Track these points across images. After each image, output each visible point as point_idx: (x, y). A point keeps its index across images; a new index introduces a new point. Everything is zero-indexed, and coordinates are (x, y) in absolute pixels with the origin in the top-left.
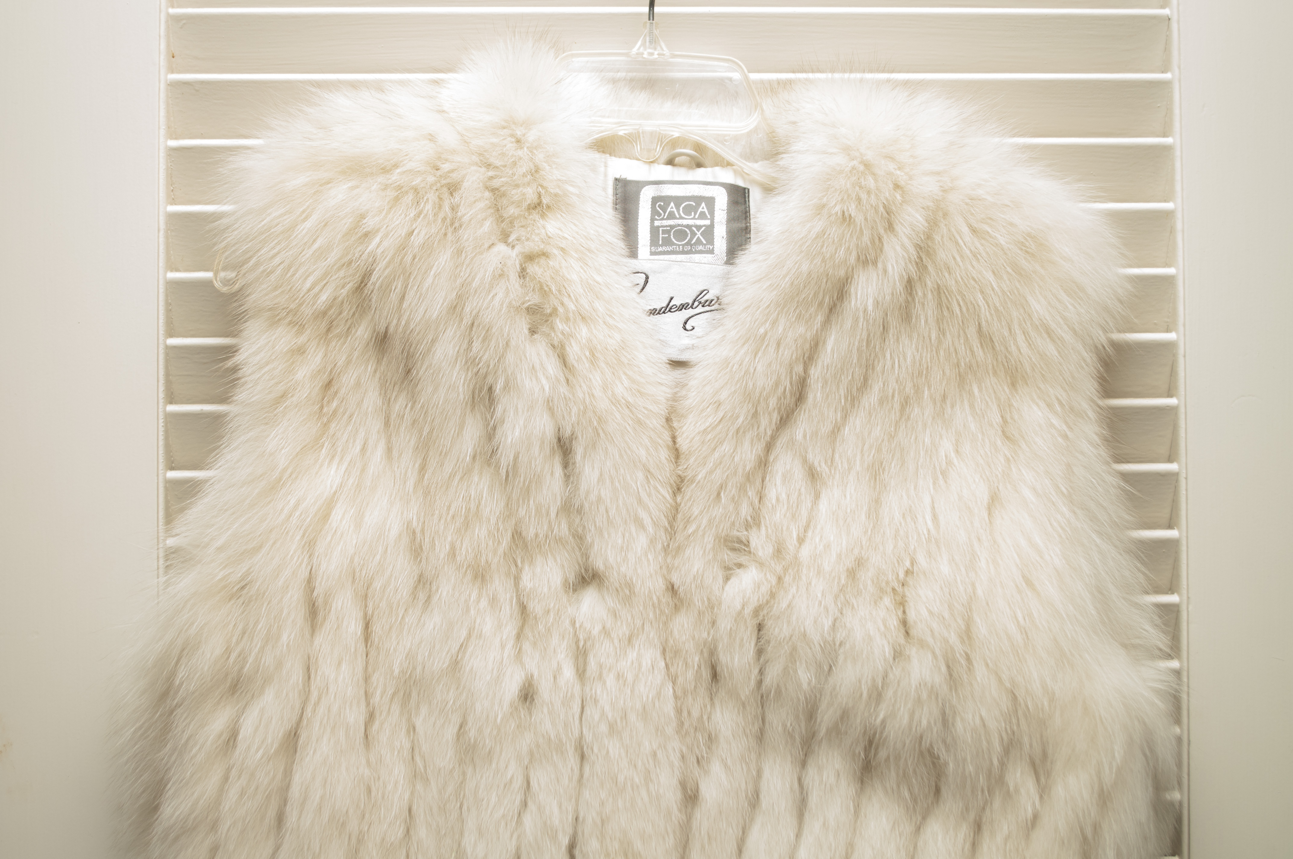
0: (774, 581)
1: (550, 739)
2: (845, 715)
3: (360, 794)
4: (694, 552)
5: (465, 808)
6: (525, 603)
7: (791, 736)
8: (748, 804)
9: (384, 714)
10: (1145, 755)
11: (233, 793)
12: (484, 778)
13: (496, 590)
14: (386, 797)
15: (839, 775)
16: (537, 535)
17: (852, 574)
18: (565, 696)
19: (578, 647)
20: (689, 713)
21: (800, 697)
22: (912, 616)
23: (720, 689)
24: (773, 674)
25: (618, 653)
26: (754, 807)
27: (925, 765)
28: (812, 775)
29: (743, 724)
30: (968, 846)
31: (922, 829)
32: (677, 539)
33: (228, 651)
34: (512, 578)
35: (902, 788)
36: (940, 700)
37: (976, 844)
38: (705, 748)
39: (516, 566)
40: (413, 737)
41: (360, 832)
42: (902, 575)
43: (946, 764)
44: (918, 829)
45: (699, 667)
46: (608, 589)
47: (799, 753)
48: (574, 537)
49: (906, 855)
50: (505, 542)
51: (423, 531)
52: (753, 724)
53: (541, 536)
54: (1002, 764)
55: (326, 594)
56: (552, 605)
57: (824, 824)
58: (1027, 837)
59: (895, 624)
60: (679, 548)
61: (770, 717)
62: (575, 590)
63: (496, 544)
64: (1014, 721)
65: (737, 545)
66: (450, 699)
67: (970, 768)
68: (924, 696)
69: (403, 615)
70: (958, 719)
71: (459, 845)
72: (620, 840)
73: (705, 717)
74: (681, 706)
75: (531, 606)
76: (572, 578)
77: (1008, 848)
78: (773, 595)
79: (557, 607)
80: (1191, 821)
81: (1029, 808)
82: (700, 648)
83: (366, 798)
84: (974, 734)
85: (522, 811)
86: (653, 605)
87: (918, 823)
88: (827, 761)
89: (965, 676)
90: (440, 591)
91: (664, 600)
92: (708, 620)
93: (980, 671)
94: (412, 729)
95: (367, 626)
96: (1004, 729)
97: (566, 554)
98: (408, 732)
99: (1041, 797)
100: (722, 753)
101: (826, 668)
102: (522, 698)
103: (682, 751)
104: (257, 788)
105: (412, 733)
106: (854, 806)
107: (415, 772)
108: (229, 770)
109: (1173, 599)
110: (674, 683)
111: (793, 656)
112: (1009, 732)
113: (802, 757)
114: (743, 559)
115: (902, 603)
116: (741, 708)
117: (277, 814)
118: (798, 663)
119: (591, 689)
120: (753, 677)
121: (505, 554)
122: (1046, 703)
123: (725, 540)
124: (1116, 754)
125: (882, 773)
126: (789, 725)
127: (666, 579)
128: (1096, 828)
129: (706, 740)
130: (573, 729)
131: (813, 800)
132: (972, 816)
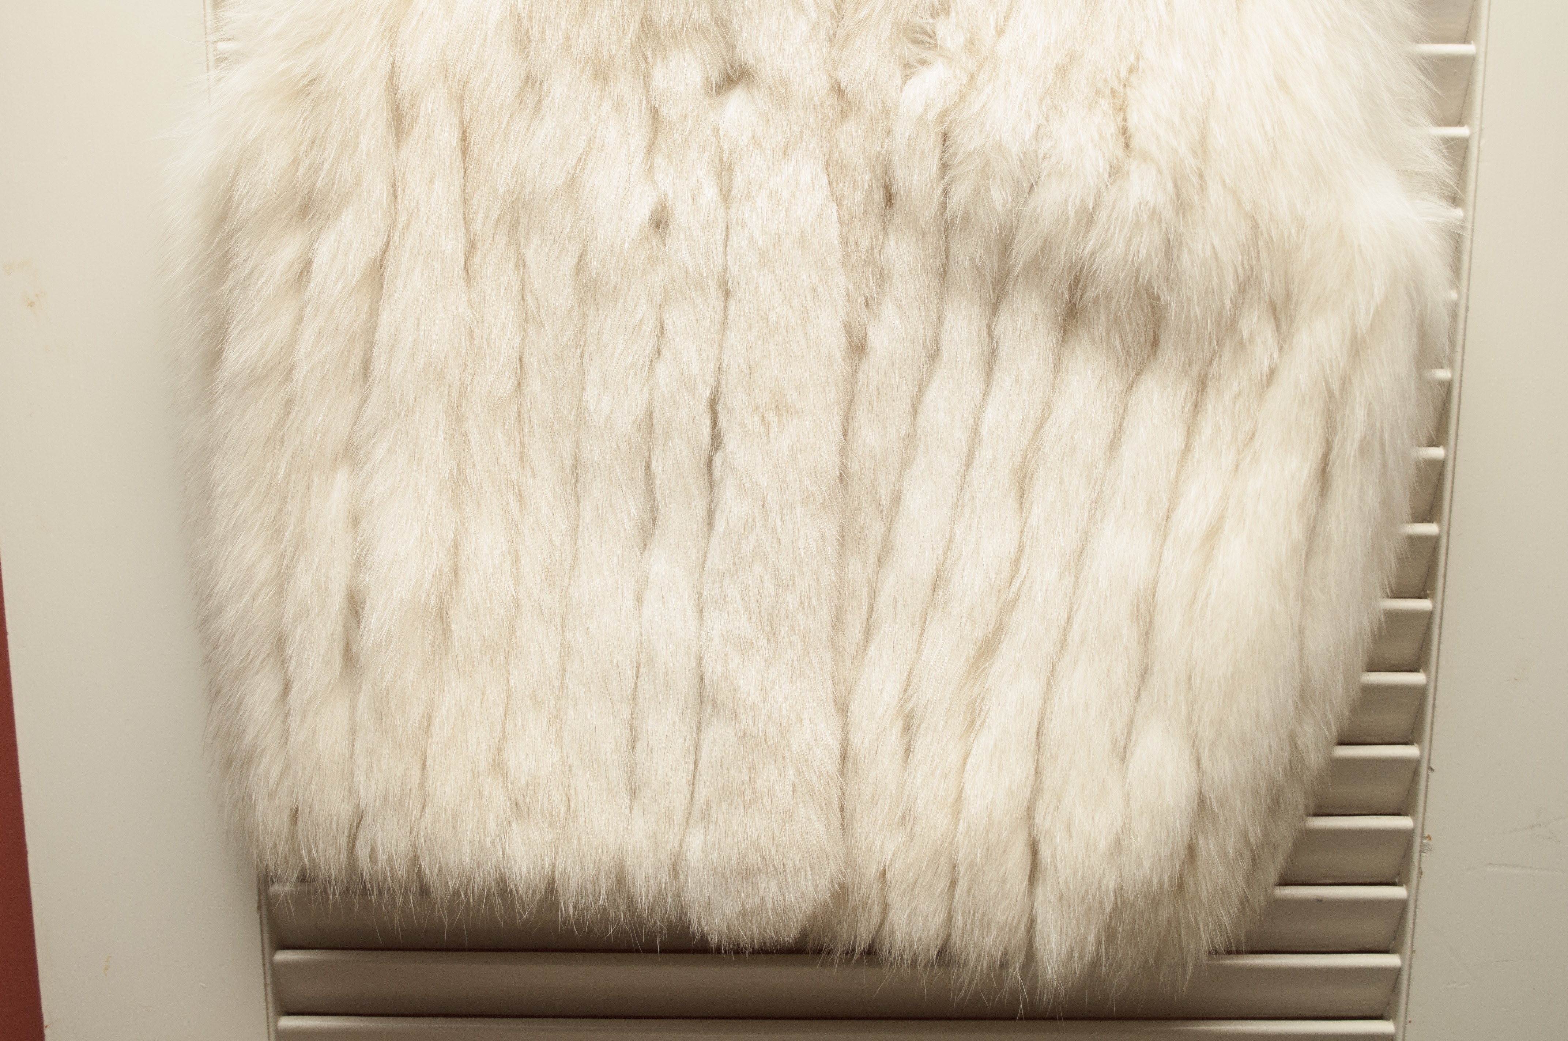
0: (965, 79)
1: (687, 272)
2: (1046, 247)
3: (460, 338)
4: (866, 43)
5: (587, 356)
6: (657, 106)
7: (982, 275)
8: (926, 355)
9: (488, 243)
10: (1411, 299)
11: (308, 334)
12: (609, 319)
13: (621, 91)
14: (492, 343)
15: (1037, 320)
16: (671, 22)
17: (1062, 71)
18: (706, 220)
19: (722, 161)
20: (857, 243)
21: (993, 222)
22: (1133, 121)
23: (895, 215)
24: (960, 194)
25: (771, 166)
26: (934, 360)
27: (1142, 309)
28: (1005, 323)
29: (922, 257)
30: (1189, 406)
31: (1134, 387)
32: (846, 25)
33: (296, 163)
34: (642, 78)
35: (1112, 335)
36: (1163, 225)
37: (1199, 405)
38: (876, 287)
39: (646, 61)
40: (523, 273)
41: (462, 384)
42: (1123, 73)
43: (1167, 307)
44: (1130, 387)
45: (870, 187)
46: (759, 87)
47: (990, 295)
48: (717, 24)
49: (1114, 418)
50: (631, 30)
51: (530, 19)
52: (935, 259)
53: (676, 22)
54: (1237, 307)
55: (413, 93)
56: (691, 108)
57: (1017, 380)
58: (1261, 396)
59: (1113, 131)
60: (847, 36)
61: (955, 248)
62: (718, 93)
63: (620, 33)
64: (1253, 254)
65: (919, 36)
66: (567, 225)
67: (1197, 310)
68: (1144, 218)
69: (508, 123)
70: (1185, 250)
71: (580, 399)
72: (771, 391)
73: (876, 250)
74: (847, 234)
75: (664, 111)
76: (715, 78)
77: (1237, 409)
78: (963, 97)
79: (696, 111)
80: (1462, 403)
81: (1266, 360)
82: (872, 164)
83: (468, 345)
84: (1203, 269)
85: (654, 361)
86: (814, 107)
87: (1131, 379)
88: (1023, 304)
89: (1196, 197)
90: (552, 91)
91: (828, 103)
92: (883, 128)
93: (1215, 191)
94: (521, 263)
95: (464, 137)
96: (1240, 263)
97: (708, 46)
98: (517, 267)
99: (1281, 348)
100: (896, 293)
101: (1026, 186)
102: (655, 224)
103: (847, 289)
104: (337, 328)
105: (521, 269)
106: (1054, 359)
107: (526, 314)
108: (302, 308)
109: (1462, 132)
110: (839, 205)
111: (985, 171)
112: (1247, 267)
113: (993, 300)
114: (927, 55)
115: (1121, 110)
116: (921, 238)
117: (362, 361)
118: (991, 180)
119: (738, 211)
120: (936, 199)
121: (632, 46)
122: (1294, 232)
123: (905, 30)
124: (1376, 291)
125: (1089, 319)
126: (977, 259)
127: (831, 77)
128: (1345, 382)
129: (877, 278)
130: (716, 261)
131: (1005, 351)
132: (1196, 370)
